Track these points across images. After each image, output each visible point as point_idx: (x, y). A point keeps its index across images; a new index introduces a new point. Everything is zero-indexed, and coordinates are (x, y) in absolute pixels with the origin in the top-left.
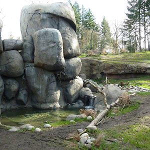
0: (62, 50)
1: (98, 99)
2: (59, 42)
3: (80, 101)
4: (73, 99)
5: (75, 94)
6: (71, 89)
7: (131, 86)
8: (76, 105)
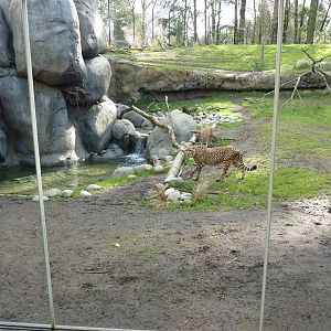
0: (79, 40)
1: (155, 139)
2: (72, 23)
3: (115, 146)
4: (101, 144)
5: (105, 132)
6: (96, 124)
7: (201, 113)
8: (109, 154)
